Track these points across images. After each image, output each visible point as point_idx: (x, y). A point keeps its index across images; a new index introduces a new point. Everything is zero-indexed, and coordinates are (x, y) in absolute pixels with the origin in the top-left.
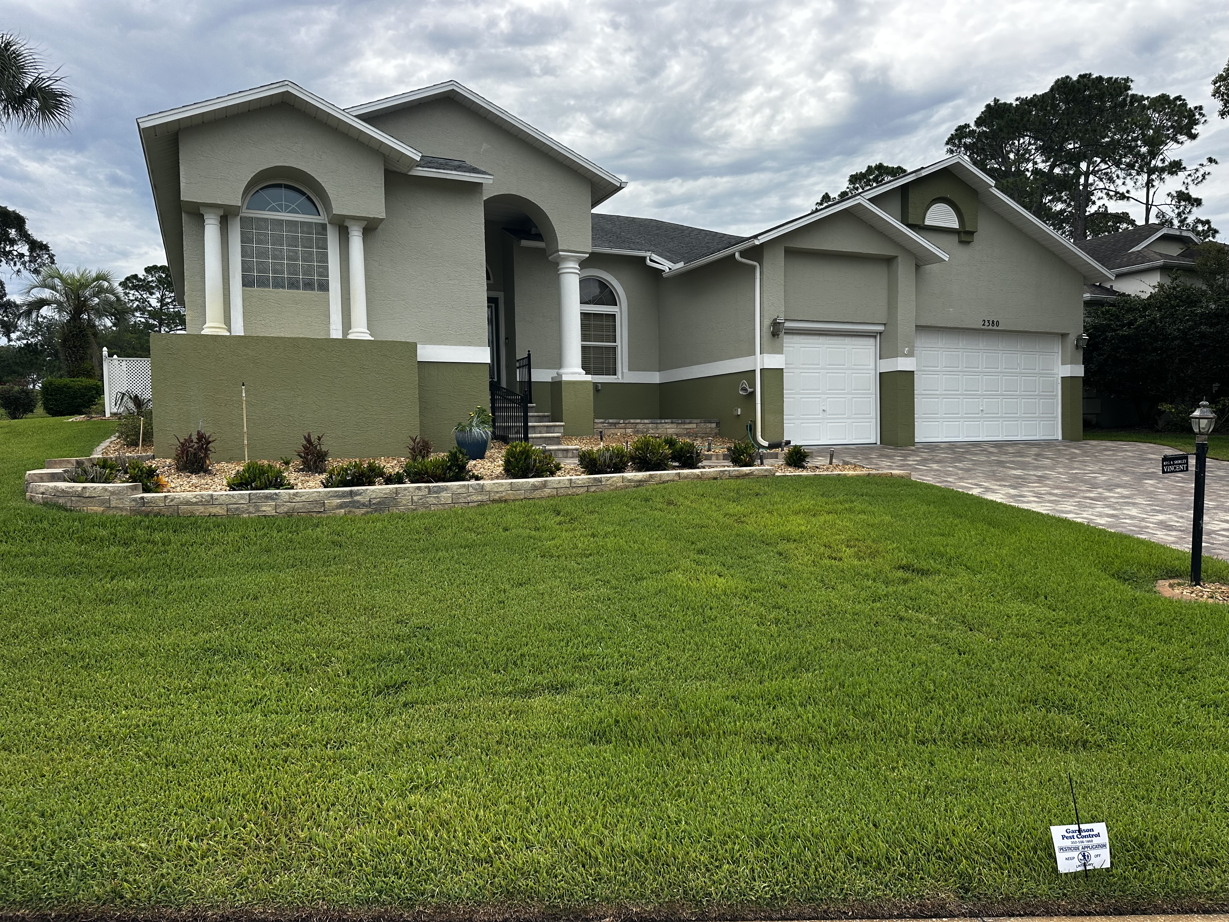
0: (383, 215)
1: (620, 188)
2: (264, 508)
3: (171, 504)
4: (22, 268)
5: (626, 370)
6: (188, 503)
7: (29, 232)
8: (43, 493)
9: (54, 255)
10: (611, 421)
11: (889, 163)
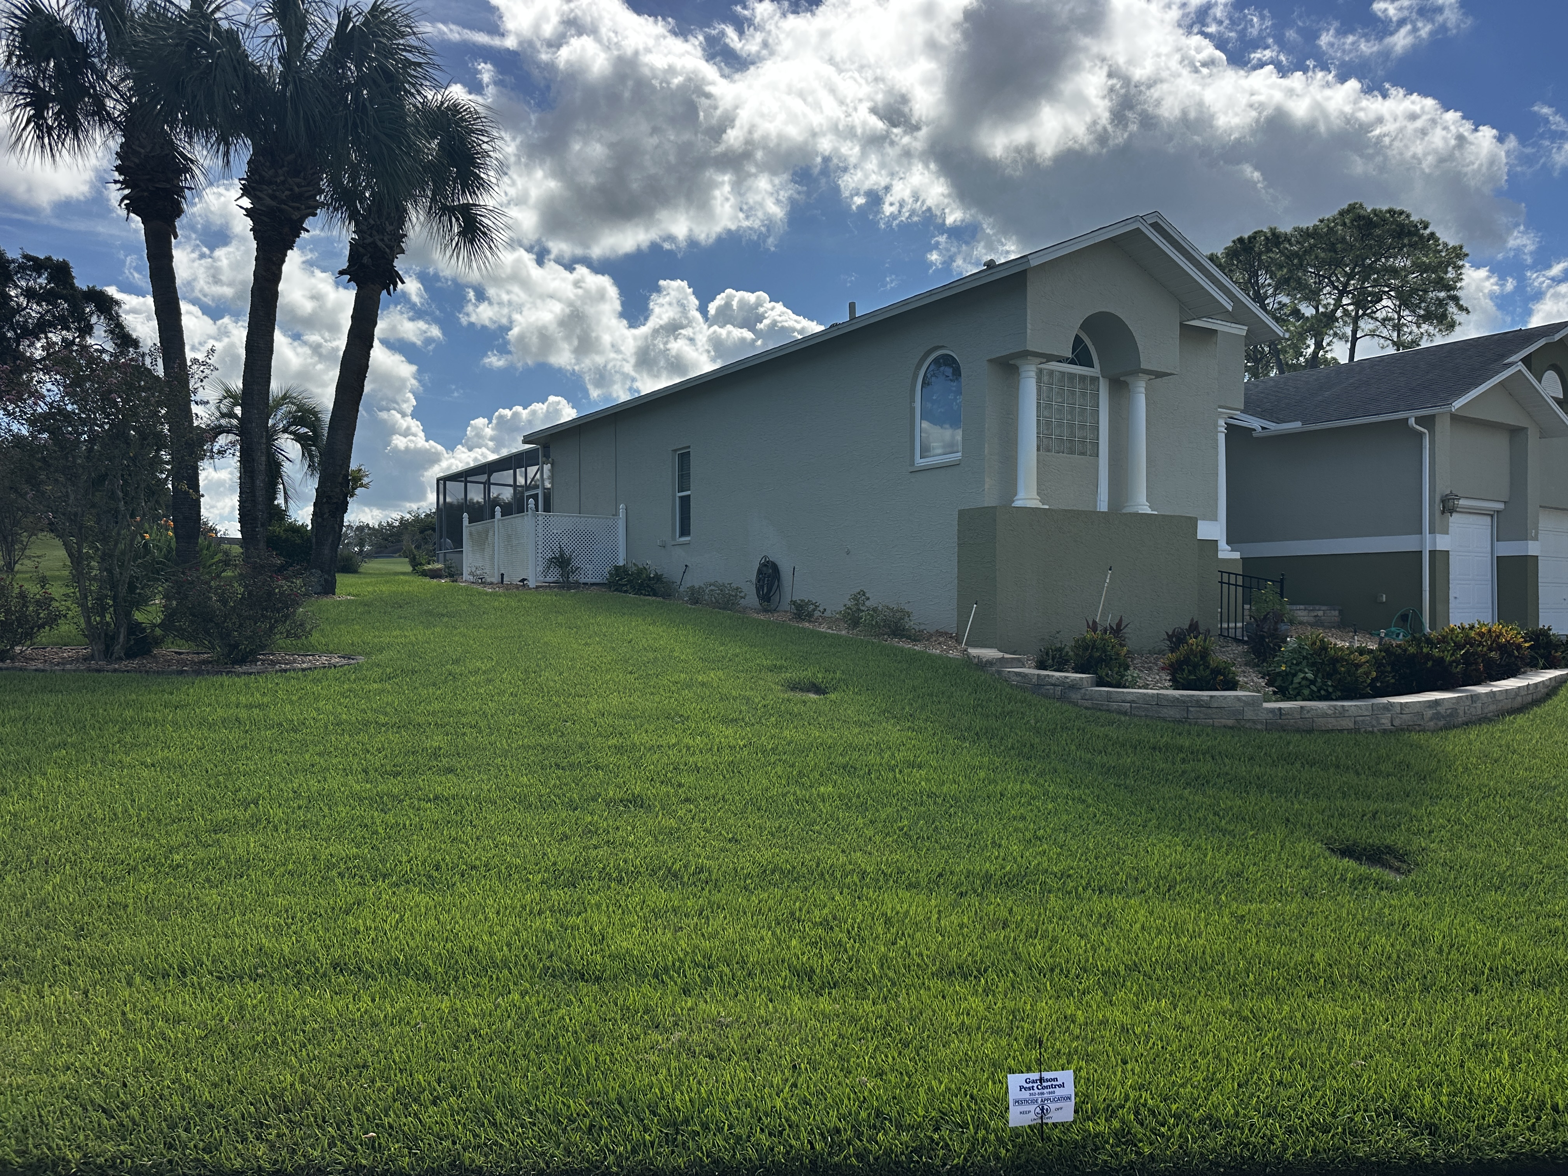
0: (1177, 371)
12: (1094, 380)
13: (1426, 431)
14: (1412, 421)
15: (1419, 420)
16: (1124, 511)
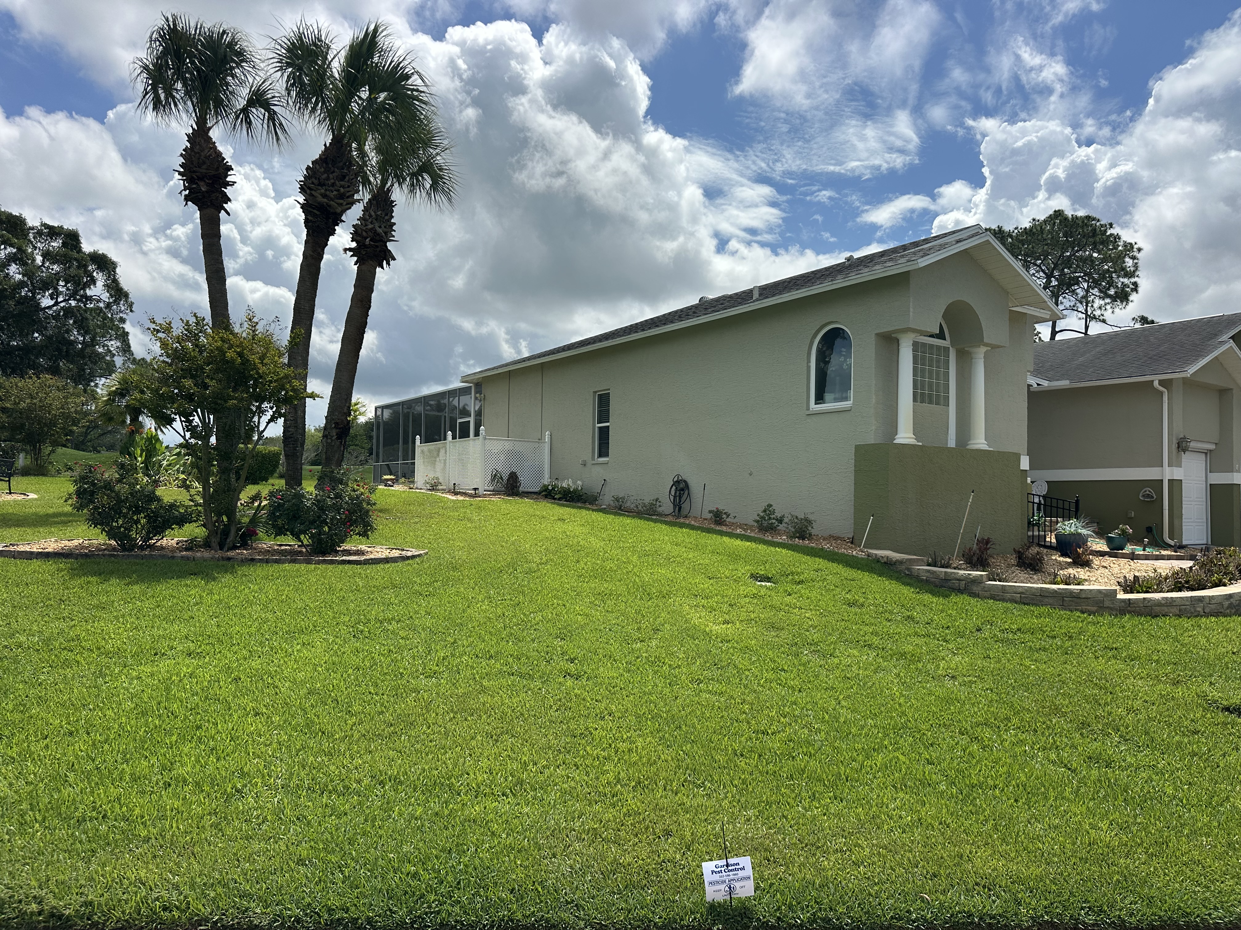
12: (946, 349)
13: (1165, 390)
14: (1156, 384)
15: (1161, 383)
16: (968, 447)
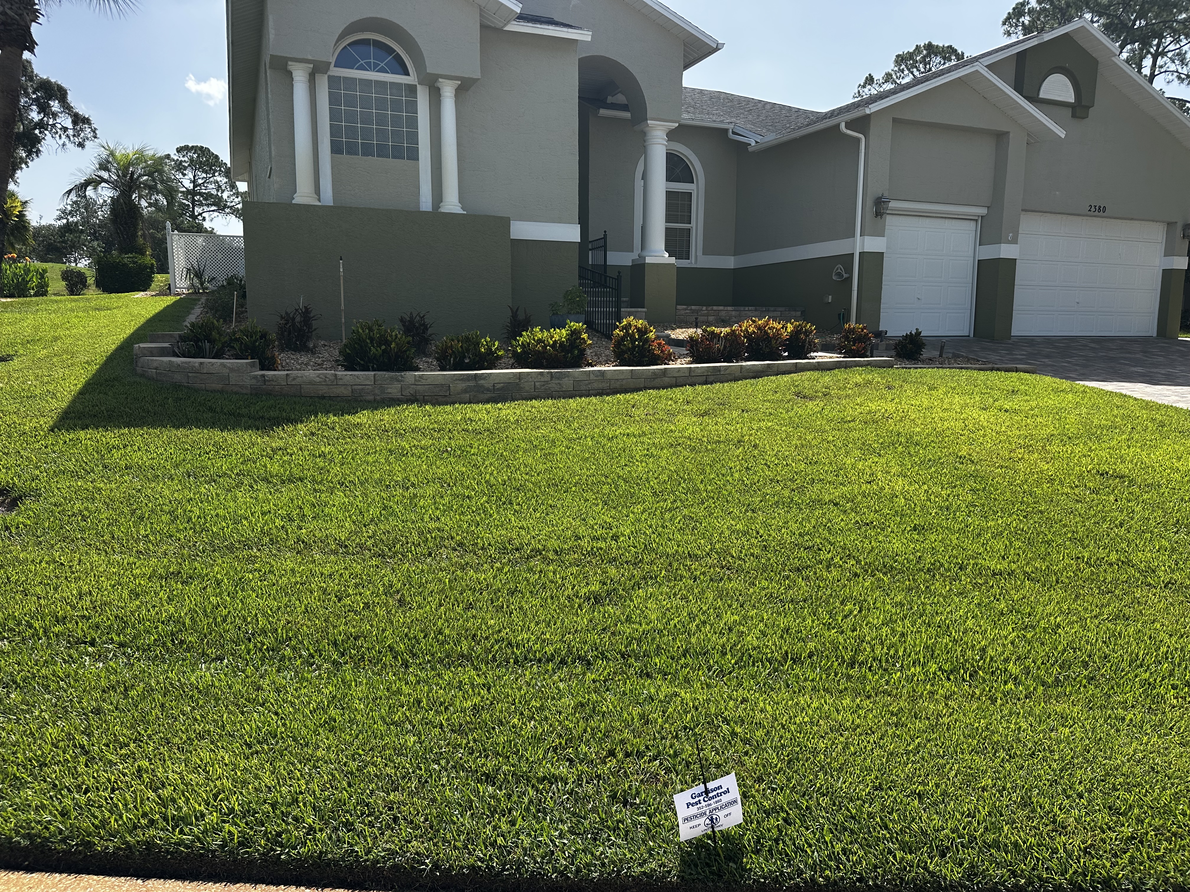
0: (477, 75)
1: (717, 49)
2: (389, 390)
3: (293, 383)
4: (67, 142)
5: (700, 253)
6: (311, 383)
7: (72, 105)
8: (156, 368)
9: (95, 129)
10: (693, 307)
11: (939, 42)
12: (412, 90)
13: (861, 136)
14: (843, 126)
